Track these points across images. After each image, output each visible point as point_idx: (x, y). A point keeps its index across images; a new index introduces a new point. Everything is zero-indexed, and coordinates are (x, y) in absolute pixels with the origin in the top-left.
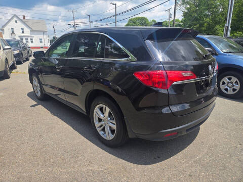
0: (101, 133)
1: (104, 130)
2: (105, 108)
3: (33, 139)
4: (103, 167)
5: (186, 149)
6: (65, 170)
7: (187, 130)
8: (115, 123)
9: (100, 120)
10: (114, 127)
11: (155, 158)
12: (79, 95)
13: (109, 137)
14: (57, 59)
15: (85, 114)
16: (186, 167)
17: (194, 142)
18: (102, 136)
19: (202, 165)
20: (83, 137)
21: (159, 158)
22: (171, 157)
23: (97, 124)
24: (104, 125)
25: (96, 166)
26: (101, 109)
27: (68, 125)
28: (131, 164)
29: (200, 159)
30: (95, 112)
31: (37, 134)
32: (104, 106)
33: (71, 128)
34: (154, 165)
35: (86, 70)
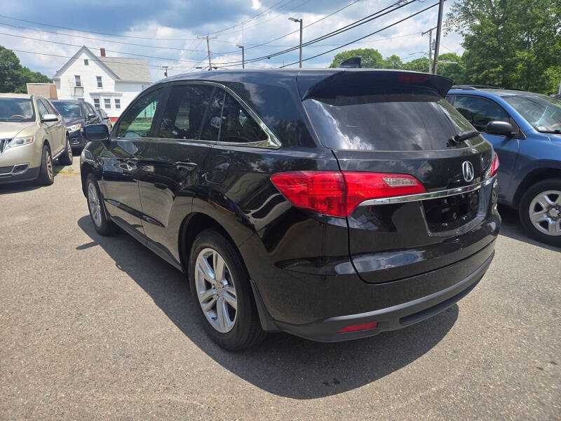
0: (209, 315)
1: (214, 308)
2: (217, 256)
3: (61, 322)
4: (199, 398)
5: (408, 367)
6: (110, 398)
7: (403, 320)
8: (235, 293)
9: (208, 285)
10: (234, 304)
11: (326, 384)
12: (166, 224)
13: (225, 325)
14: (136, 143)
15: (180, 268)
16: (398, 411)
17: (434, 349)
18: (211, 322)
19: (440, 409)
20: (171, 323)
21: (337, 382)
22: (367, 382)
23: (202, 294)
24: (215, 298)
25: (182, 393)
26: (210, 260)
27: (146, 294)
28: (266, 393)
29: (439, 392)
30: (197, 265)
31: (74, 311)
32: (215, 253)
33: (149, 301)
34: (321, 400)
35: (180, 169)
